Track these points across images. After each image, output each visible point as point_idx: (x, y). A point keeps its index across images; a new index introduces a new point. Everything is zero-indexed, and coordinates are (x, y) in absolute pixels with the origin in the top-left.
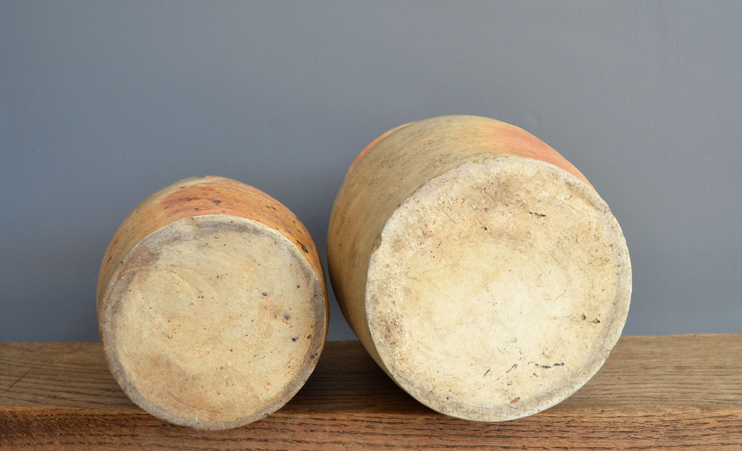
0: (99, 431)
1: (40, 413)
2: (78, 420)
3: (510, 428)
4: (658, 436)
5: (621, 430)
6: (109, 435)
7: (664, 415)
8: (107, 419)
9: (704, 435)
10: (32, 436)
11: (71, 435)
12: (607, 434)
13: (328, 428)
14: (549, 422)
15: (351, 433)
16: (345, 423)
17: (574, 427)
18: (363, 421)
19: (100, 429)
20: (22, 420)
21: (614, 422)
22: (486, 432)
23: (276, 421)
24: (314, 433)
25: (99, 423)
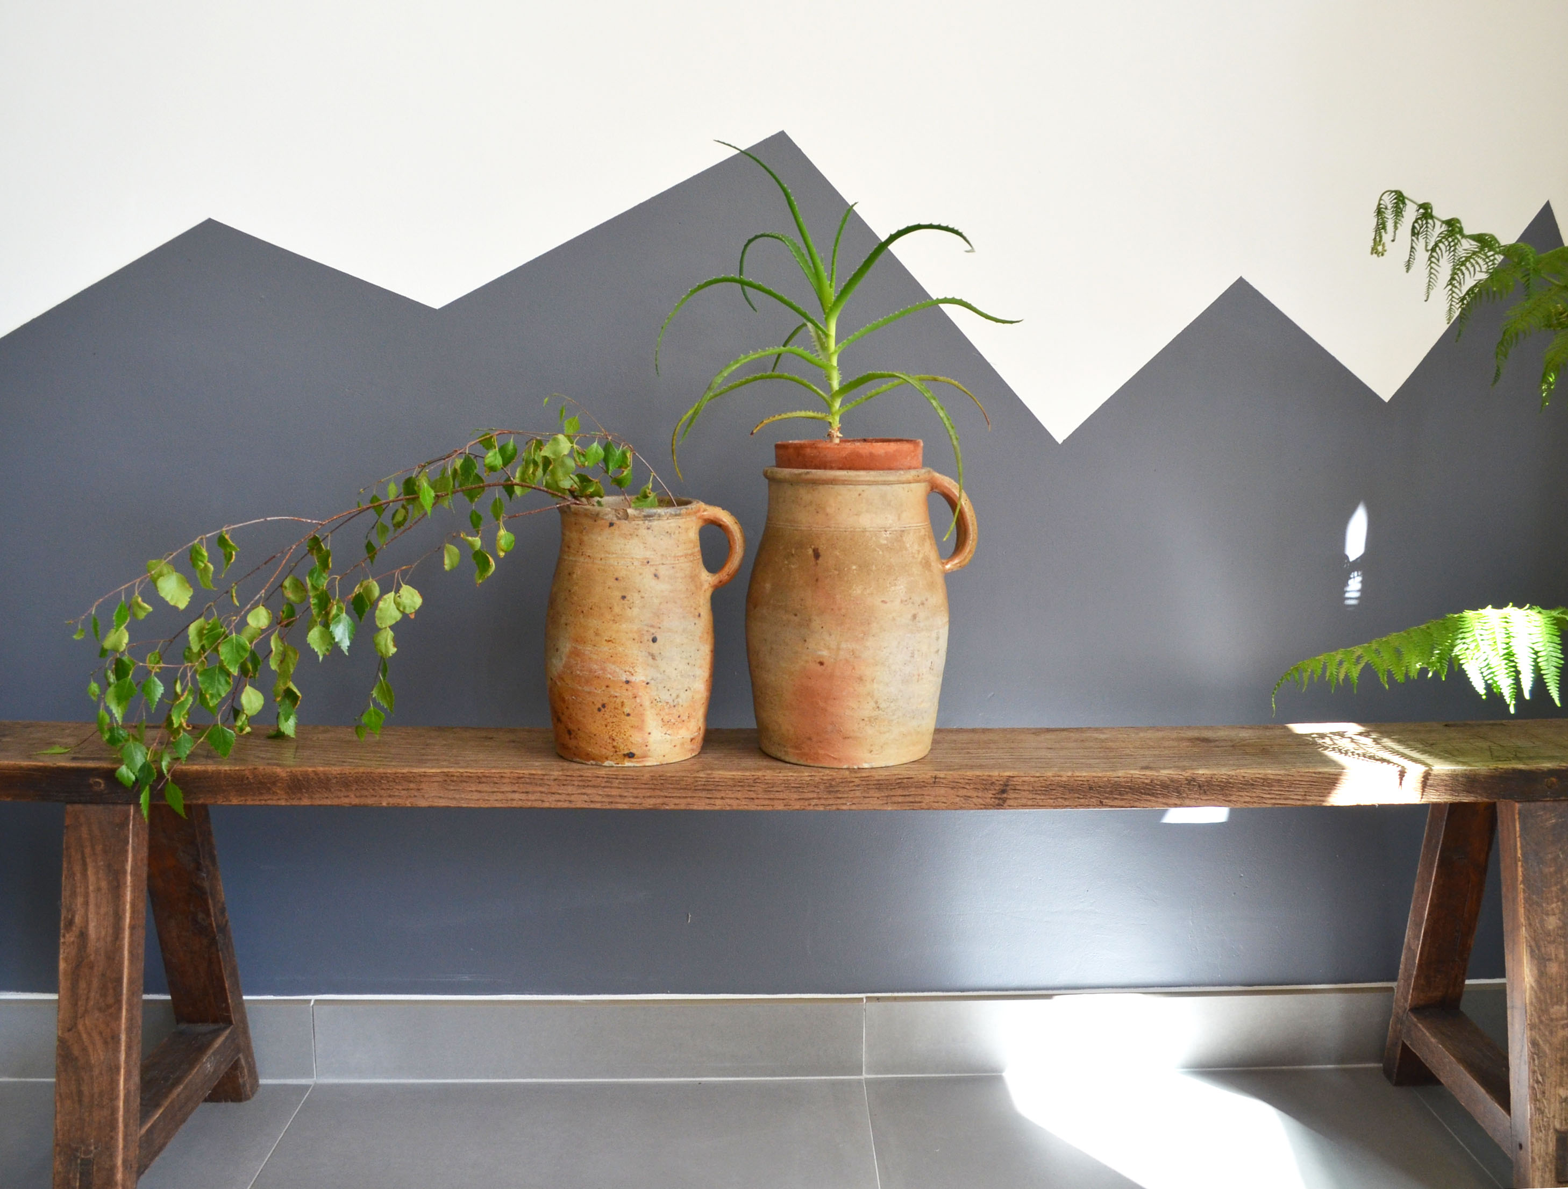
0: (390, 786)
1: (339, 772)
2: (373, 777)
3: (712, 783)
4: (819, 791)
5: (793, 785)
6: (398, 789)
7: (823, 776)
8: (398, 777)
9: (851, 790)
10: (330, 790)
11: (364, 789)
12: (783, 788)
13: (576, 783)
14: (741, 779)
15: (594, 786)
16: (589, 779)
17: (760, 783)
18: (603, 777)
19: (391, 784)
20: (322, 778)
21: (788, 780)
22: (695, 786)
23: (536, 777)
24: (566, 787)
25: (391, 779)
